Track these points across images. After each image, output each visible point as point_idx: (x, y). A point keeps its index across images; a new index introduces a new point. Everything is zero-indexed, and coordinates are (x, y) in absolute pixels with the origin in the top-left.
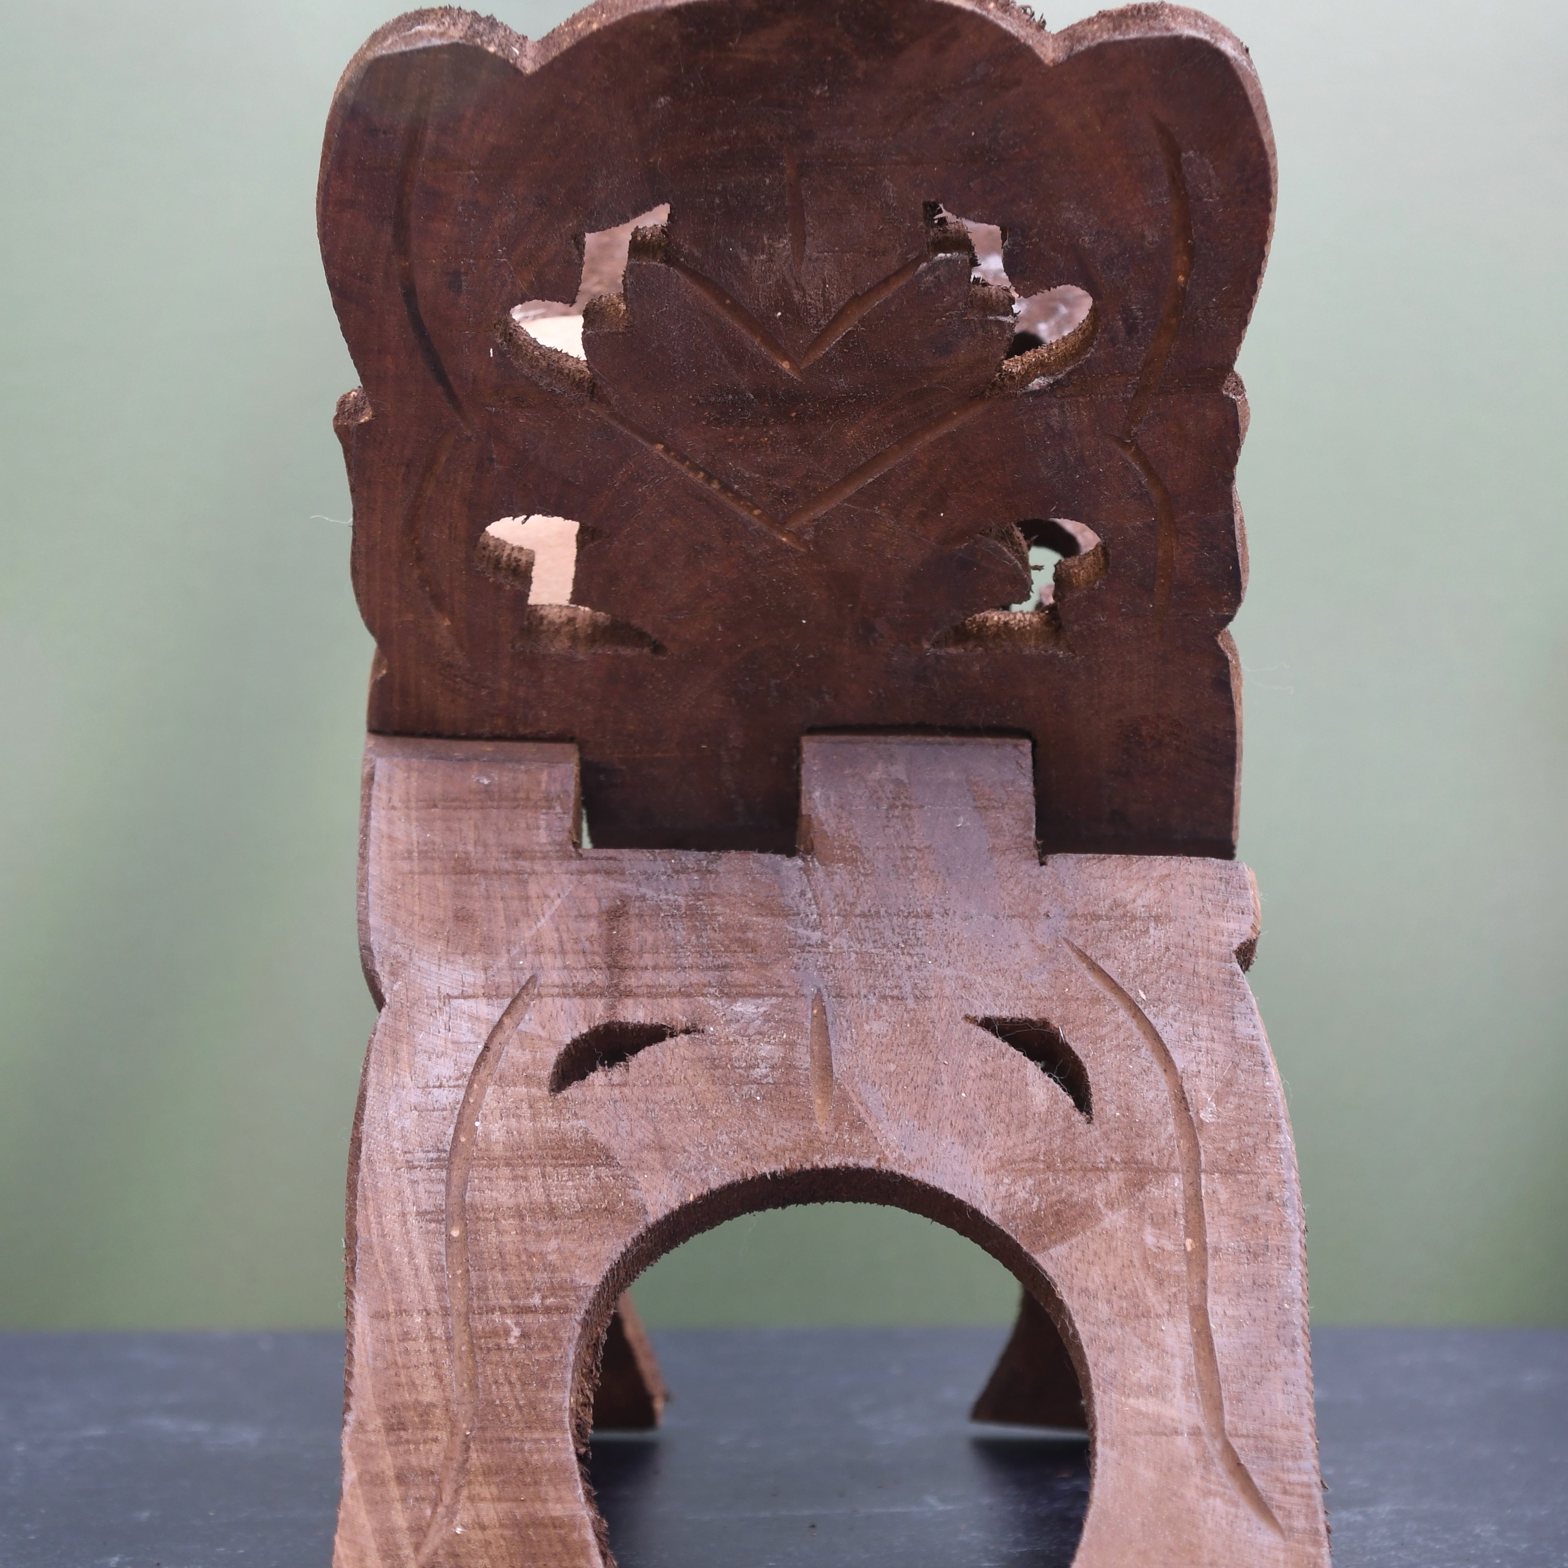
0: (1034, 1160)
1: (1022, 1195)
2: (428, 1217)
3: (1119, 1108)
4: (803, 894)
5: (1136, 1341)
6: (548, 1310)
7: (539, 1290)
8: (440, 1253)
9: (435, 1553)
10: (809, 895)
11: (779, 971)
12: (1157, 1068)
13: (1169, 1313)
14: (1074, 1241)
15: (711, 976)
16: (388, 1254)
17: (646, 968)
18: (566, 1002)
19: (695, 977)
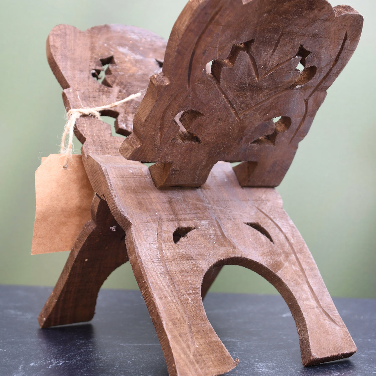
0: (268, 253)
1: (269, 260)
2: (162, 274)
3: (278, 241)
4: (204, 197)
5: (300, 290)
6: (194, 294)
7: (191, 289)
8: (167, 283)
9: (194, 352)
10: (205, 197)
11: (206, 214)
12: (280, 232)
13: (303, 283)
14: (282, 269)
15: (194, 215)
16: (157, 284)
17: (181, 214)
18: (169, 222)
19: (192, 216)
